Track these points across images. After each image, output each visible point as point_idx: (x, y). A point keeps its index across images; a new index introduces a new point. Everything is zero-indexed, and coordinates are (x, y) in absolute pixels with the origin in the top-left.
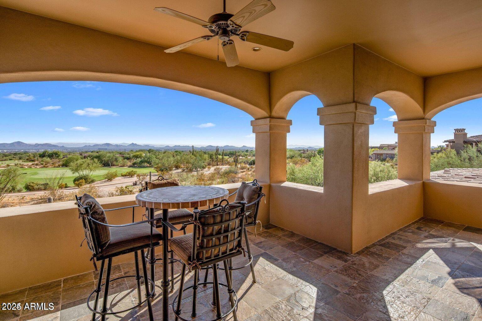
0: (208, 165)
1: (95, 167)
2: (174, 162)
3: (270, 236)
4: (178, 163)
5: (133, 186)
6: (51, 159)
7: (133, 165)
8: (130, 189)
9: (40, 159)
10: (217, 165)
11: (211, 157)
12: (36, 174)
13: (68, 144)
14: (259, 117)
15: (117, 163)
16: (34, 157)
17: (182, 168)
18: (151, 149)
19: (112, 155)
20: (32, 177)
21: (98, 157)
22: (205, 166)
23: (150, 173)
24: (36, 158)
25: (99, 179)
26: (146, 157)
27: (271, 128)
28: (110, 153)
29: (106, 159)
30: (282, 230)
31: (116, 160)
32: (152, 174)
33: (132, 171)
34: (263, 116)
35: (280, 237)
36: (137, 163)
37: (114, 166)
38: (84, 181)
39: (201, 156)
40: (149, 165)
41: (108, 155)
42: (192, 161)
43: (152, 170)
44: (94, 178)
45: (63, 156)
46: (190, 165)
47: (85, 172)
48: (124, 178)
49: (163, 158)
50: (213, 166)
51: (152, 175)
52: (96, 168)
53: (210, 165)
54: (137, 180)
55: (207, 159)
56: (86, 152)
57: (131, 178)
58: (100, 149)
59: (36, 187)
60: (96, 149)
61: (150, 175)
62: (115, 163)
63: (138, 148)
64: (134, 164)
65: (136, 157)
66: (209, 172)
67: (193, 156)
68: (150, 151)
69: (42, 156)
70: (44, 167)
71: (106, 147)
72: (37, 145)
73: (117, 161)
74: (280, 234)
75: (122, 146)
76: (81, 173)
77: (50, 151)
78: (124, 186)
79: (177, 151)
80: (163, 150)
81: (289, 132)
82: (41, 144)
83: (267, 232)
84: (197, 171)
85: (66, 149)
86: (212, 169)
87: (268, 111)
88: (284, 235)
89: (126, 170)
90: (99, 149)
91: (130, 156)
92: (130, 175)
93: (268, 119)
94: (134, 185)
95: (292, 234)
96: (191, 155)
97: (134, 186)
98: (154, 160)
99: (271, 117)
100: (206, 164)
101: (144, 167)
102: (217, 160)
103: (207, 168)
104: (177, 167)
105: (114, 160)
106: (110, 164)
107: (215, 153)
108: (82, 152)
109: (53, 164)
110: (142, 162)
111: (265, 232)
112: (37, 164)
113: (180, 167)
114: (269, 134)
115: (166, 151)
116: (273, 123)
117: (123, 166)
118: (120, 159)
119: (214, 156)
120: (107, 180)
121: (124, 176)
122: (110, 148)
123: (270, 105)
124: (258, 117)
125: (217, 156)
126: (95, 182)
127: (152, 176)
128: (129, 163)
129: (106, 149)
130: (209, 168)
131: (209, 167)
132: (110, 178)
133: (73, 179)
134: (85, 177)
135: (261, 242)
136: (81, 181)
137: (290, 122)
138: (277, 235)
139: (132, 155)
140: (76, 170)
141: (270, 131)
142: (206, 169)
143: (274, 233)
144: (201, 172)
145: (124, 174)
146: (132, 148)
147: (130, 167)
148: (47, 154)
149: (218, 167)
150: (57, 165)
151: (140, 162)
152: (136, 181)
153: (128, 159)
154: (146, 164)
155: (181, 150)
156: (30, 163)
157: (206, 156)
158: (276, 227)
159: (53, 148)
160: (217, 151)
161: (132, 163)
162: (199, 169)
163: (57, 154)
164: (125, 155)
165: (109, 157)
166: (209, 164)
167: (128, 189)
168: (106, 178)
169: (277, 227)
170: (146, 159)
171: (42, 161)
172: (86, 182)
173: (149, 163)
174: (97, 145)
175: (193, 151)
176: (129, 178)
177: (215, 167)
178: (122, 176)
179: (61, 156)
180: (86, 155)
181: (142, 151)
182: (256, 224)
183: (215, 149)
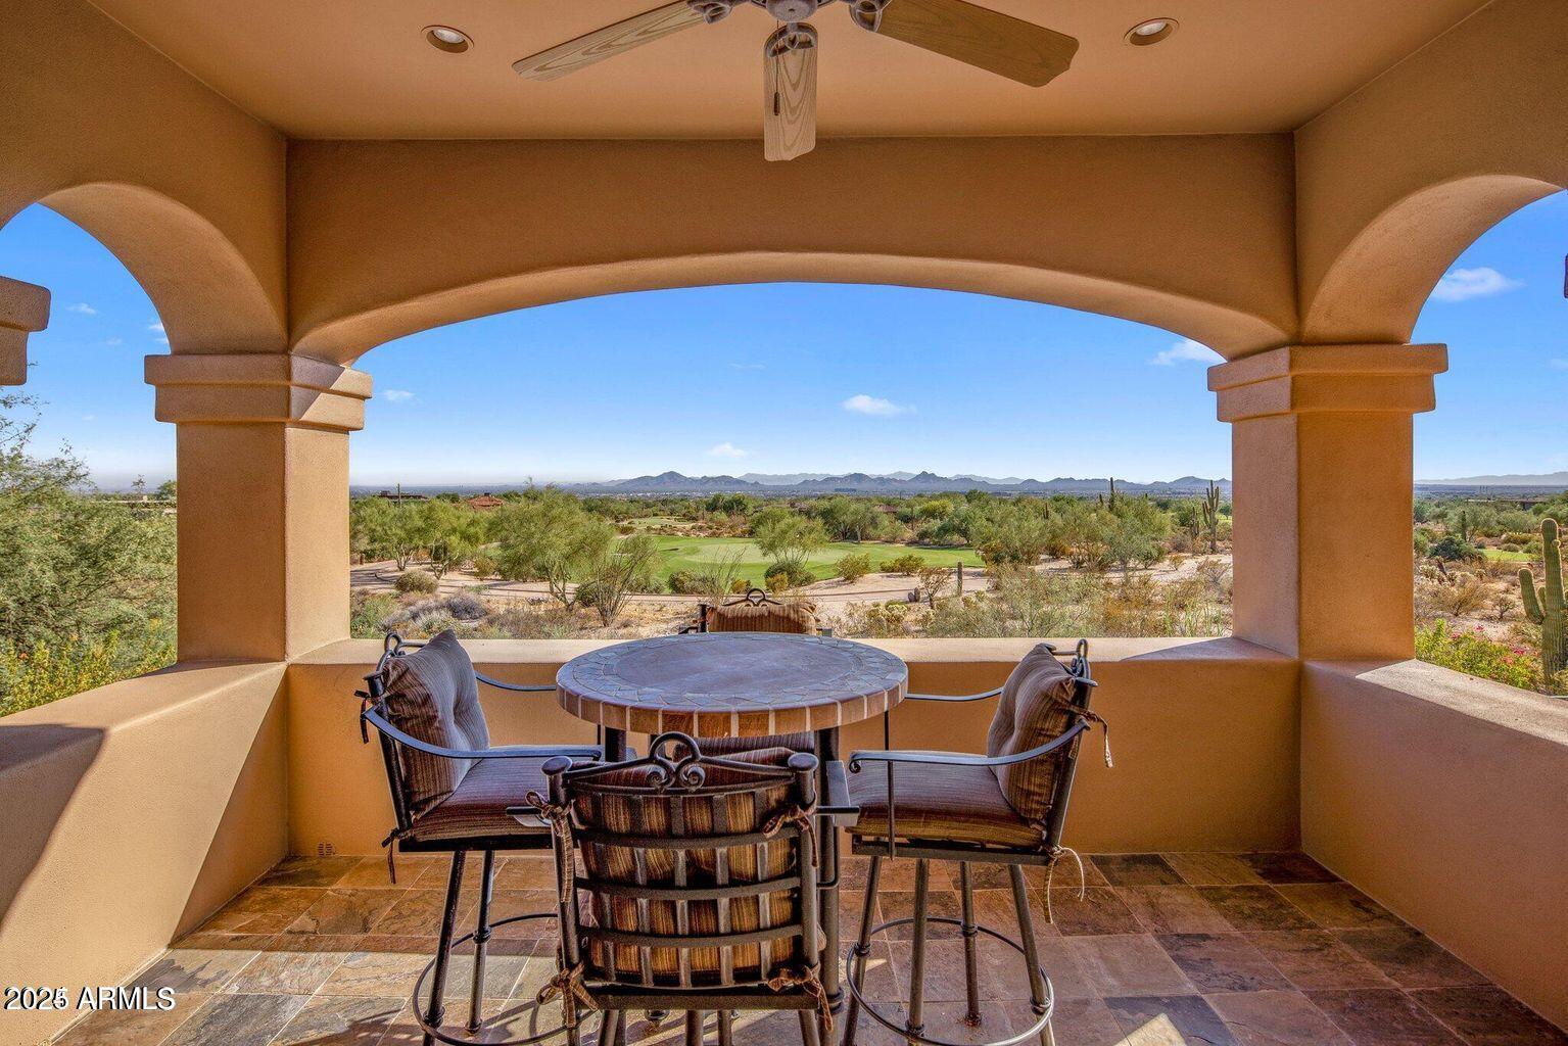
0: (1175, 548)
1: (815, 542)
2: (1042, 535)
3: (1273, 916)
4: (1054, 537)
5: (907, 602)
6: (729, 516)
7: (920, 541)
8: (896, 612)
9: (708, 516)
10: (1214, 551)
11: (1185, 520)
12: (695, 551)
13: (765, 477)
14: (1245, 346)
15: (878, 532)
16: (697, 510)
17: (1071, 554)
18: (975, 491)
19: (861, 507)
20: (687, 558)
21: (828, 515)
22: (1155, 554)
23: (960, 565)
24: (700, 513)
25: (825, 576)
26: (956, 516)
27: (1298, 395)
28: (858, 500)
29: (848, 519)
30: (1361, 903)
31: (874, 522)
32: (964, 570)
33: (911, 557)
34: (1260, 342)
35: (1324, 945)
36: (931, 534)
37: (867, 539)
38: (785, 576)
39: (1140, 515)
40: (966, 542)
41: (854, 507)
42: (1106, 532)
43: (969, 557)
44: (814, 573)
45: (755, 507)
46: (1102, 549)
47: (790, 554)
48: (888, 576)
49: (1004, 520)
50: (1195, 553)
51: (968, 574)
52: (818, 542)
53: (1180, 552)
54: (922, 585)
55: (1168, 528)
56: (806, 498)
57: (905, 579)
58: (840, 490)
59: (688, 584)
60: (829, 490)
61: (960, 574)
62: (870, 531)
63: (940, 488)
64: (923, 535)
65: (930, 514)
66: (1173, 576)
67: (1110, 516)
68: (971, 497)
69: (712, 507)
70: (714, 534)
71: (855, 485)
72: (706, 480)
73: (876, 527)
74: (1336, 923)
75: (895, 480)
76: (782, 556)
77: (728, 495)
78: (883, 600)
79: (1061, 498)
80: (1016, 494)
81: (1429, 404)
82: (712, 478)
83: (1265, 895)
84: (1125, 569)
85: (763, 489)
86: (1189, 566)
87: (1286, 313)
88: (1352, 940)
89: (897, 552)
90: (836, 490)
91: (912, 512)
92: (905, 568)
93: (1284, 354)
94: (911, 601)
95: (1414, 948)
96: (1104, 511)
97: (909, 605)
98: (980, 524)
99: (1299, 342)
100: (1167, 546)
101: (950, 546)
102: (1213, 532)
103: (1167, 562)
104: (1055, 553)
105: (868, 521)
106: (859, 534)
107: (1205, 505)
108: (798, 500)
109: (731, 527)
110: (944, 530)
111: (1251, 889)
112: (701, 528)
113: (1063, 553)
114: (1291, 421)
115: (1022, 497)
116: (1311, 371)
117: (892, 541)
118: (885, 521)
119: (1202, 518)
120: (843, 578)
121: (887, 570)
122: (865, 486)
123: (1297, 289)
124: (1236, 349)
125: (1213, 518)
126: (813, 582)
127: (964, 577)
128: (909, 533)
129: (855, 490)
130: (1176, 562)
131: (1175, 558)
132: (850, 573)
133: (764, 571)
134: (789, 565)
135: (1205, 937)
136: (779, 576)
137: (1436, 357)
138: (1311, 926)
139: (917, 508)
140: (770, 547)
141: (1293, 405)
142: (1166, 564)
143: (1301, 909)
144: (1142, 573)
145: (888, 564)
146: (921, 486)
147: (911, 543)
148: (720, 503)
149: (1213, 558)
150: (739, 531)
151: (940, 529)
152: (916, 590)
153: (907, 519)
154: (956, 538)
155: (1077, 493)
156: (689, 525)
157: (1167, 518)
158: (1326, 877)
159: (736, 487)
160: (1211, 500)
161: (916, 532)
162: (1131, 564)
163: (741, 503)
164: (899, 510)
165: (856, 513)
166: (1179, 548)
167: (891, 610)
168: (839, 575)
169: (1336, 879)
170: (957, 522)
171: (711, 520)
172: (792, 581)
173: (964, 533)
174: (833, 479)
175: (1115, 499)
176: (899, 576)
177: (1202, 559)
178: (884, 569)
179: (750, 510)
180: (805, 505)
181: (946, 495)
182: (1049, 860)
183: (1203, 488)
